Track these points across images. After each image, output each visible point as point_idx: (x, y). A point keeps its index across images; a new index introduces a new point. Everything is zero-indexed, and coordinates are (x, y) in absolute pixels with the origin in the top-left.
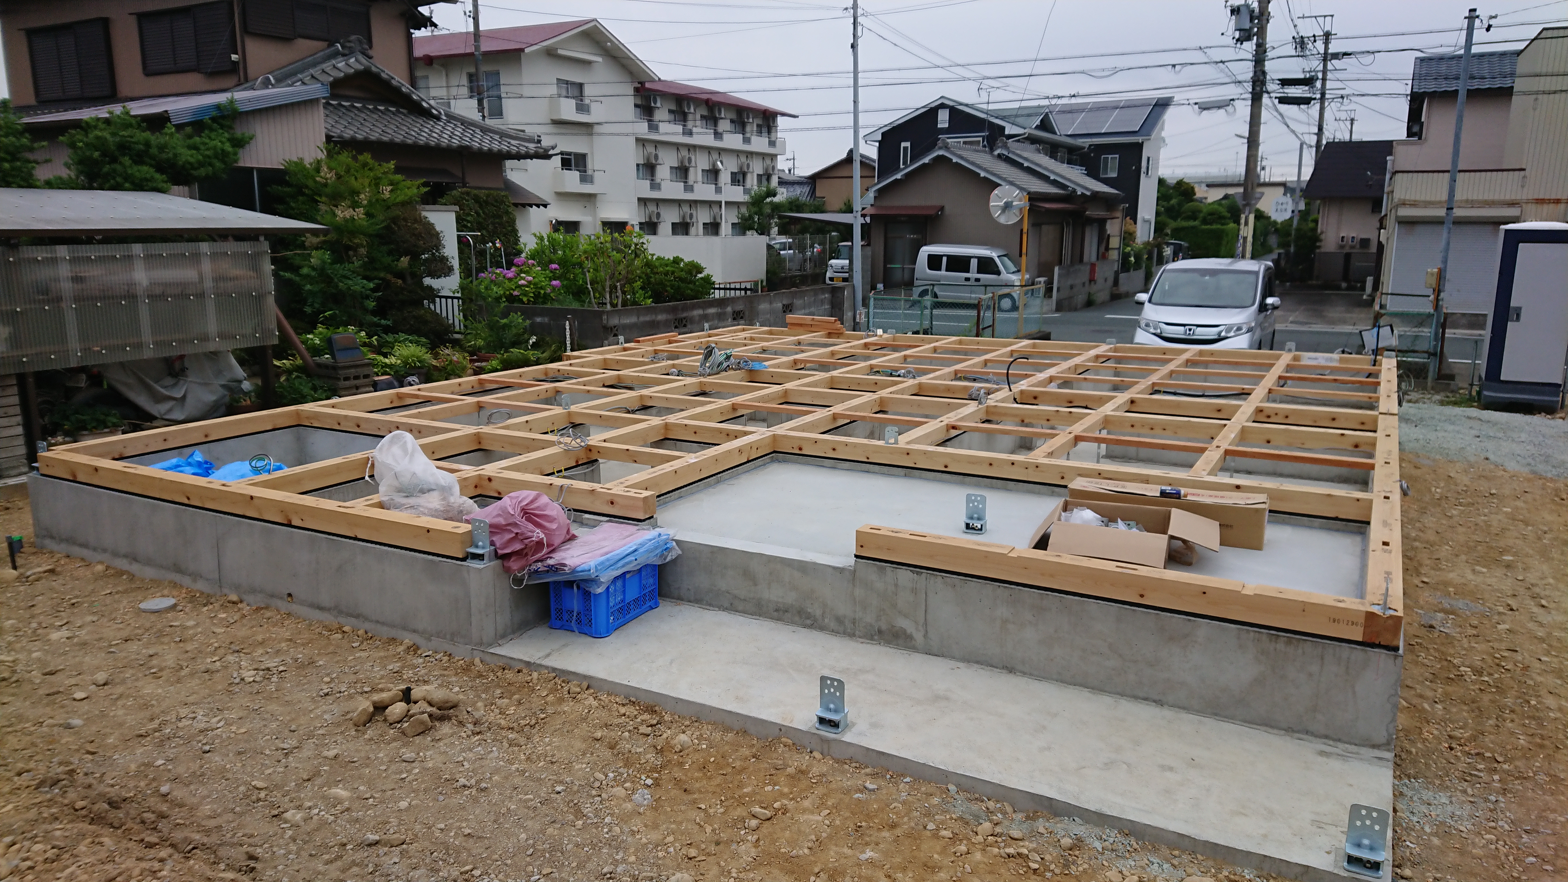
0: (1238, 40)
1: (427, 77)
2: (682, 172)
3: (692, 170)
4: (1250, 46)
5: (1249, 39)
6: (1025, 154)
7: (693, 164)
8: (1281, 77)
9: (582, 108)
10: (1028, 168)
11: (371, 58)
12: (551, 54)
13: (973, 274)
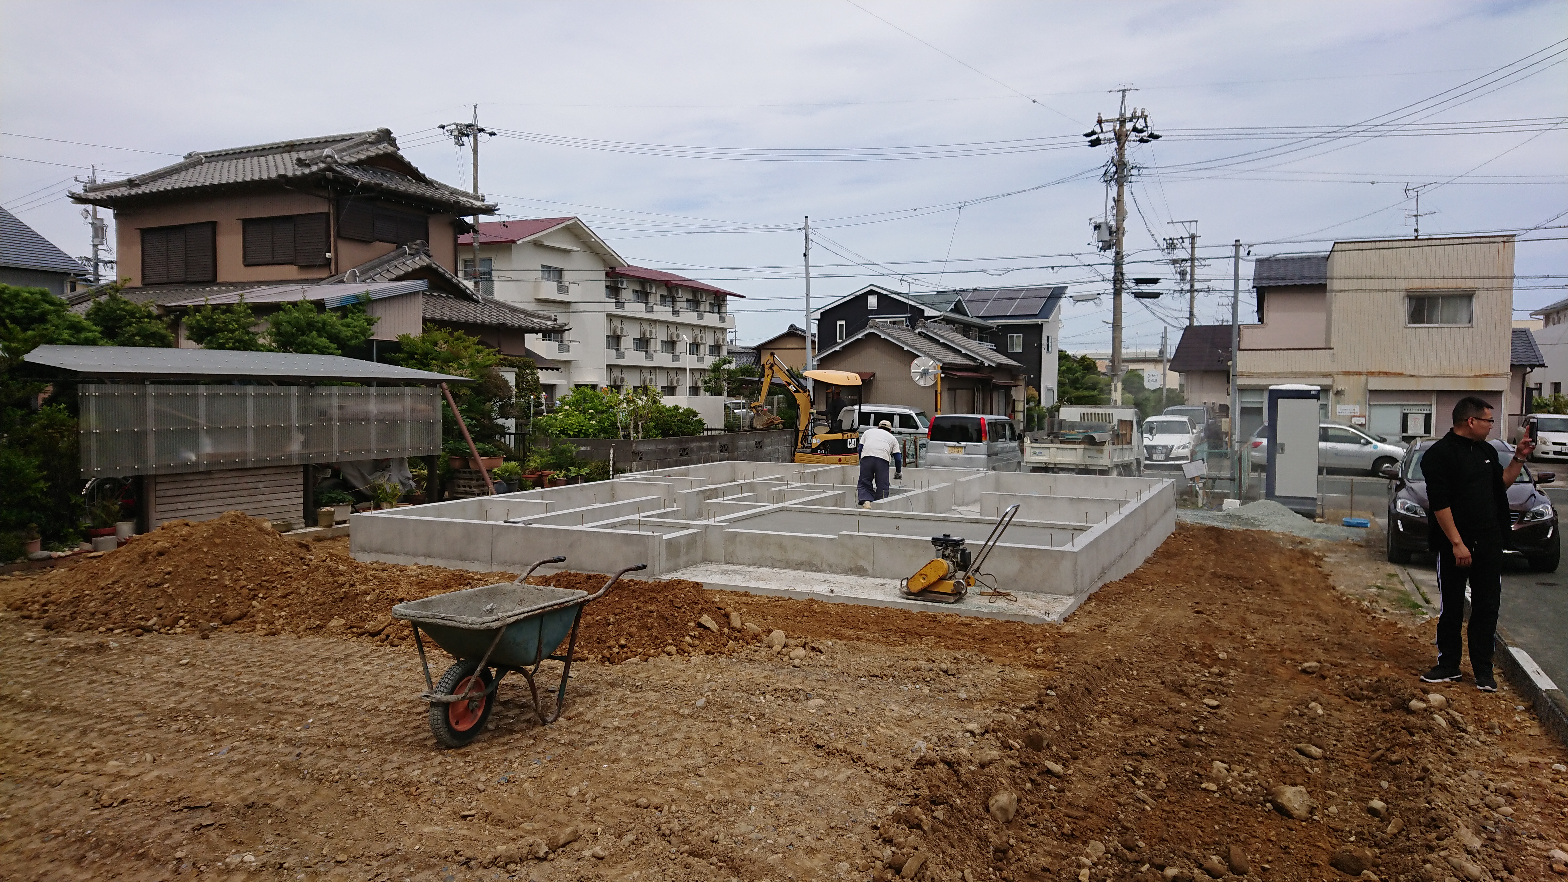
0: (1101, 249)
2: (643, 343)
3: (652, 341)
4: (1111, 253)
5: (1109, 248)
6: (941, 332)
7: (653, 336)
8: (1135, 277)
9: (561, 289)
10: (943, 343)
11: (430, 256)
12: (538, 245)
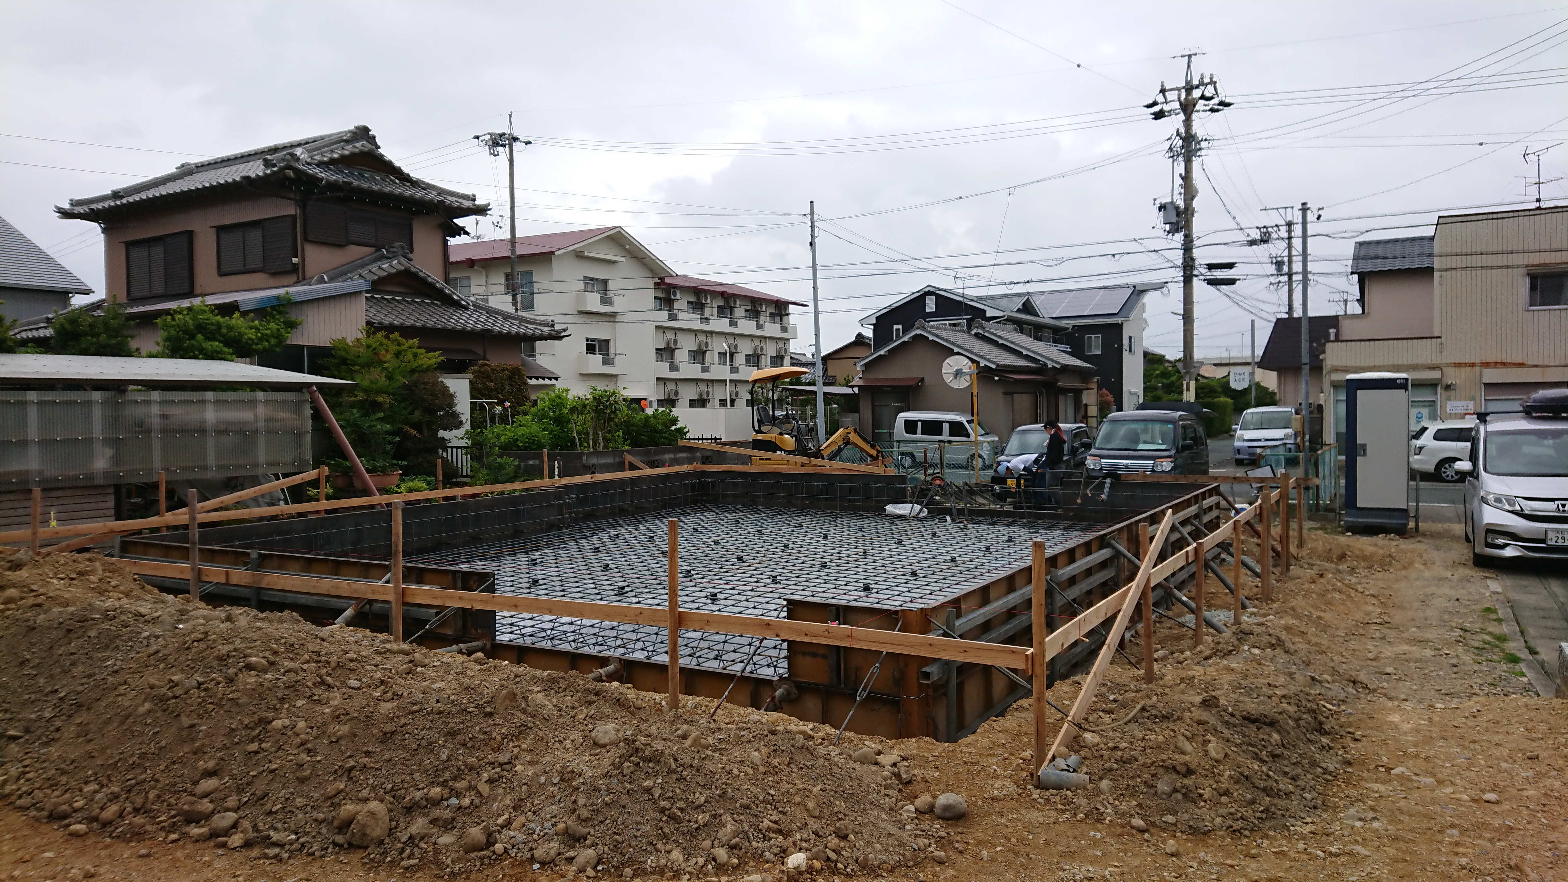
0: (1168, 232)
1: (469, 278)
2: (699, 355)
3: (708, 354)
4: (1179, 237)
5: (1178, 231)
6: (1000, 333)
7: (710, 348)
8: (1207, 262)
9: (606, 300)
10: (1002, 344)
11: (411, 260)
12: (579, 255)
13: (946, 437)
